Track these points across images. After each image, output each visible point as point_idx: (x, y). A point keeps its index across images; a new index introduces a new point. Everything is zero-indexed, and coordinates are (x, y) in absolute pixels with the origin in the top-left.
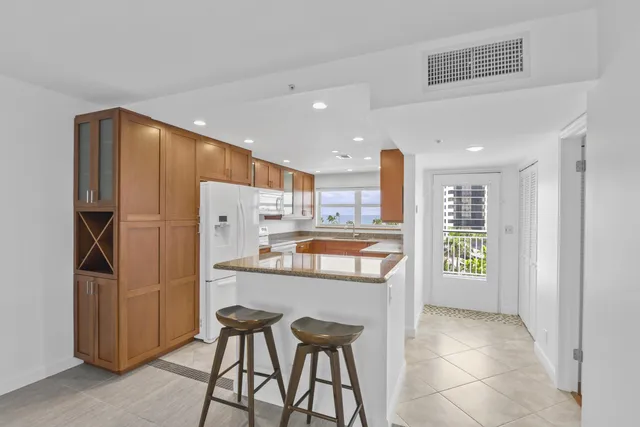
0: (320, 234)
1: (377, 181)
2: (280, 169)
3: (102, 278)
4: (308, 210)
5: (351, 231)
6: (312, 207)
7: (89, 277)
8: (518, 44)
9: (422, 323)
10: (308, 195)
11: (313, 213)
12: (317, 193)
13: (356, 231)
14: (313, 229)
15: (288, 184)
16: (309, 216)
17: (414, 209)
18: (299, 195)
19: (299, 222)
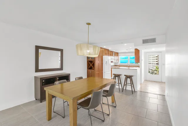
1: (134, 54)
2: (112, 52)
3: (92, 70)
4: (117, 60)
5: (127, 65)
6: (118, 60)
7: (90, 70)
8: (155, 39)
9: (143, 82)
10: (117, 57)
11: (118, 61)
12: (119, 57)
14: (118, 65)
15: (114, 55)
17: (142, 60)
18: (116, 57)
19: (115, 63)
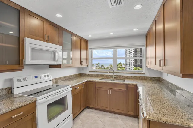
0: (92, 76)
4: (84, 62)
5: (112, 74)
6: (87, 59)
10: (84, 53)
11: (88, 63)
12: (90, 51)
13: (115, 74)
14: (88, 73)
16: (85, 65)
19: (79, 69)
